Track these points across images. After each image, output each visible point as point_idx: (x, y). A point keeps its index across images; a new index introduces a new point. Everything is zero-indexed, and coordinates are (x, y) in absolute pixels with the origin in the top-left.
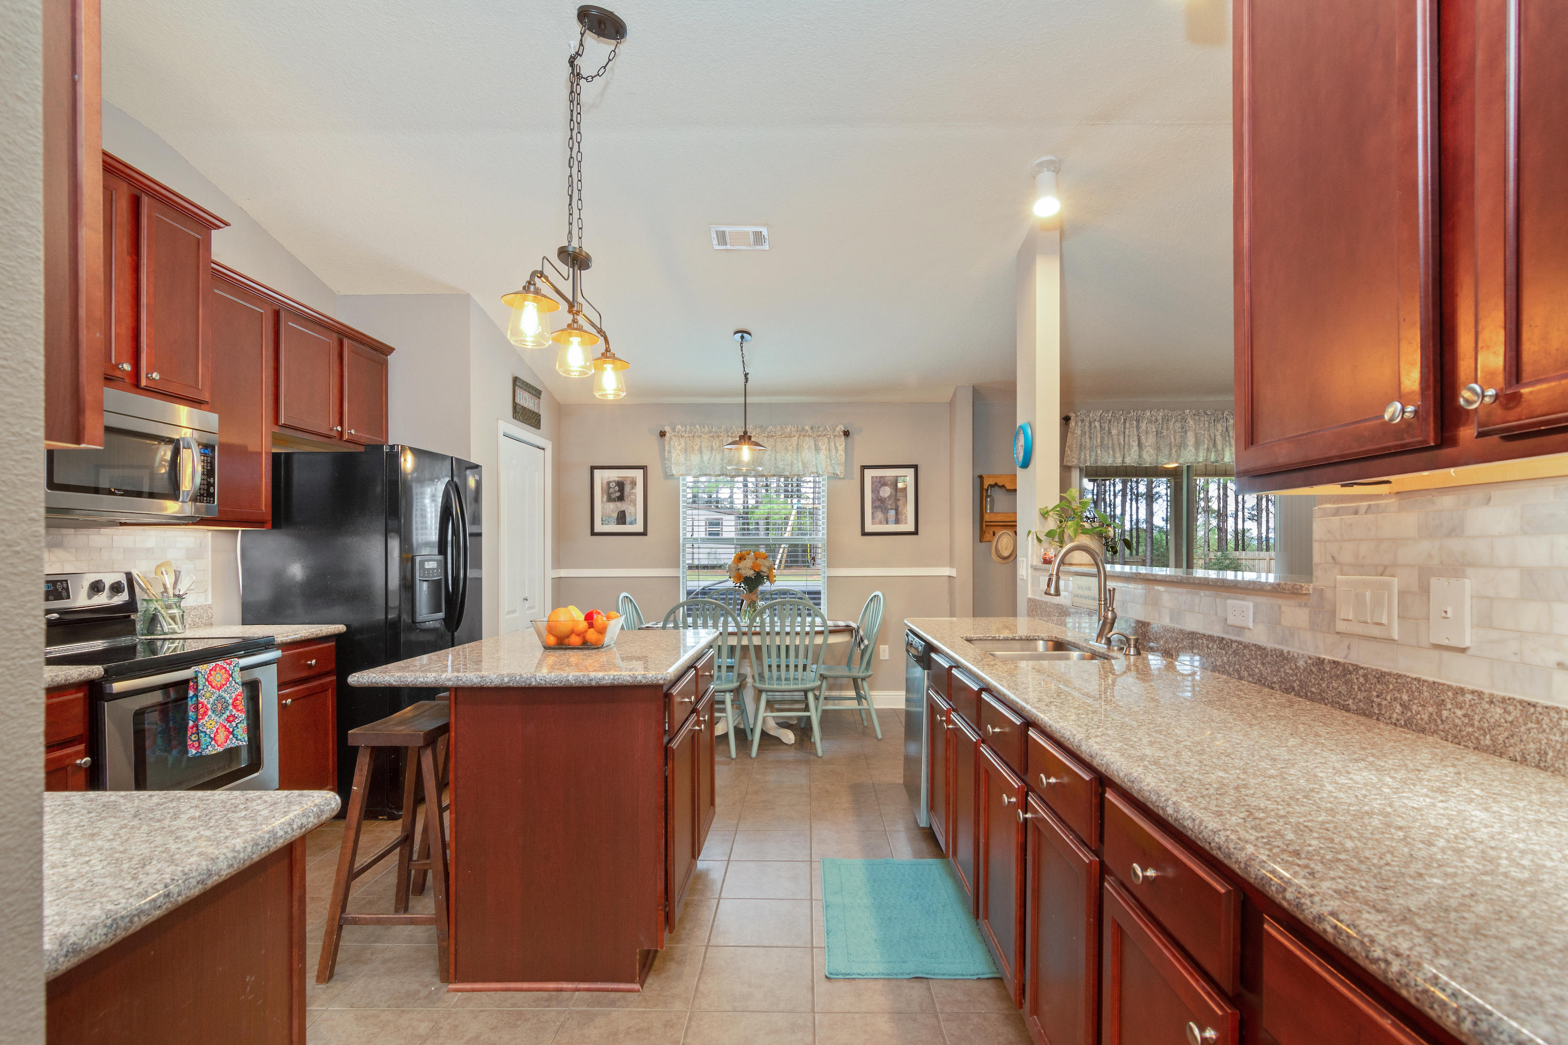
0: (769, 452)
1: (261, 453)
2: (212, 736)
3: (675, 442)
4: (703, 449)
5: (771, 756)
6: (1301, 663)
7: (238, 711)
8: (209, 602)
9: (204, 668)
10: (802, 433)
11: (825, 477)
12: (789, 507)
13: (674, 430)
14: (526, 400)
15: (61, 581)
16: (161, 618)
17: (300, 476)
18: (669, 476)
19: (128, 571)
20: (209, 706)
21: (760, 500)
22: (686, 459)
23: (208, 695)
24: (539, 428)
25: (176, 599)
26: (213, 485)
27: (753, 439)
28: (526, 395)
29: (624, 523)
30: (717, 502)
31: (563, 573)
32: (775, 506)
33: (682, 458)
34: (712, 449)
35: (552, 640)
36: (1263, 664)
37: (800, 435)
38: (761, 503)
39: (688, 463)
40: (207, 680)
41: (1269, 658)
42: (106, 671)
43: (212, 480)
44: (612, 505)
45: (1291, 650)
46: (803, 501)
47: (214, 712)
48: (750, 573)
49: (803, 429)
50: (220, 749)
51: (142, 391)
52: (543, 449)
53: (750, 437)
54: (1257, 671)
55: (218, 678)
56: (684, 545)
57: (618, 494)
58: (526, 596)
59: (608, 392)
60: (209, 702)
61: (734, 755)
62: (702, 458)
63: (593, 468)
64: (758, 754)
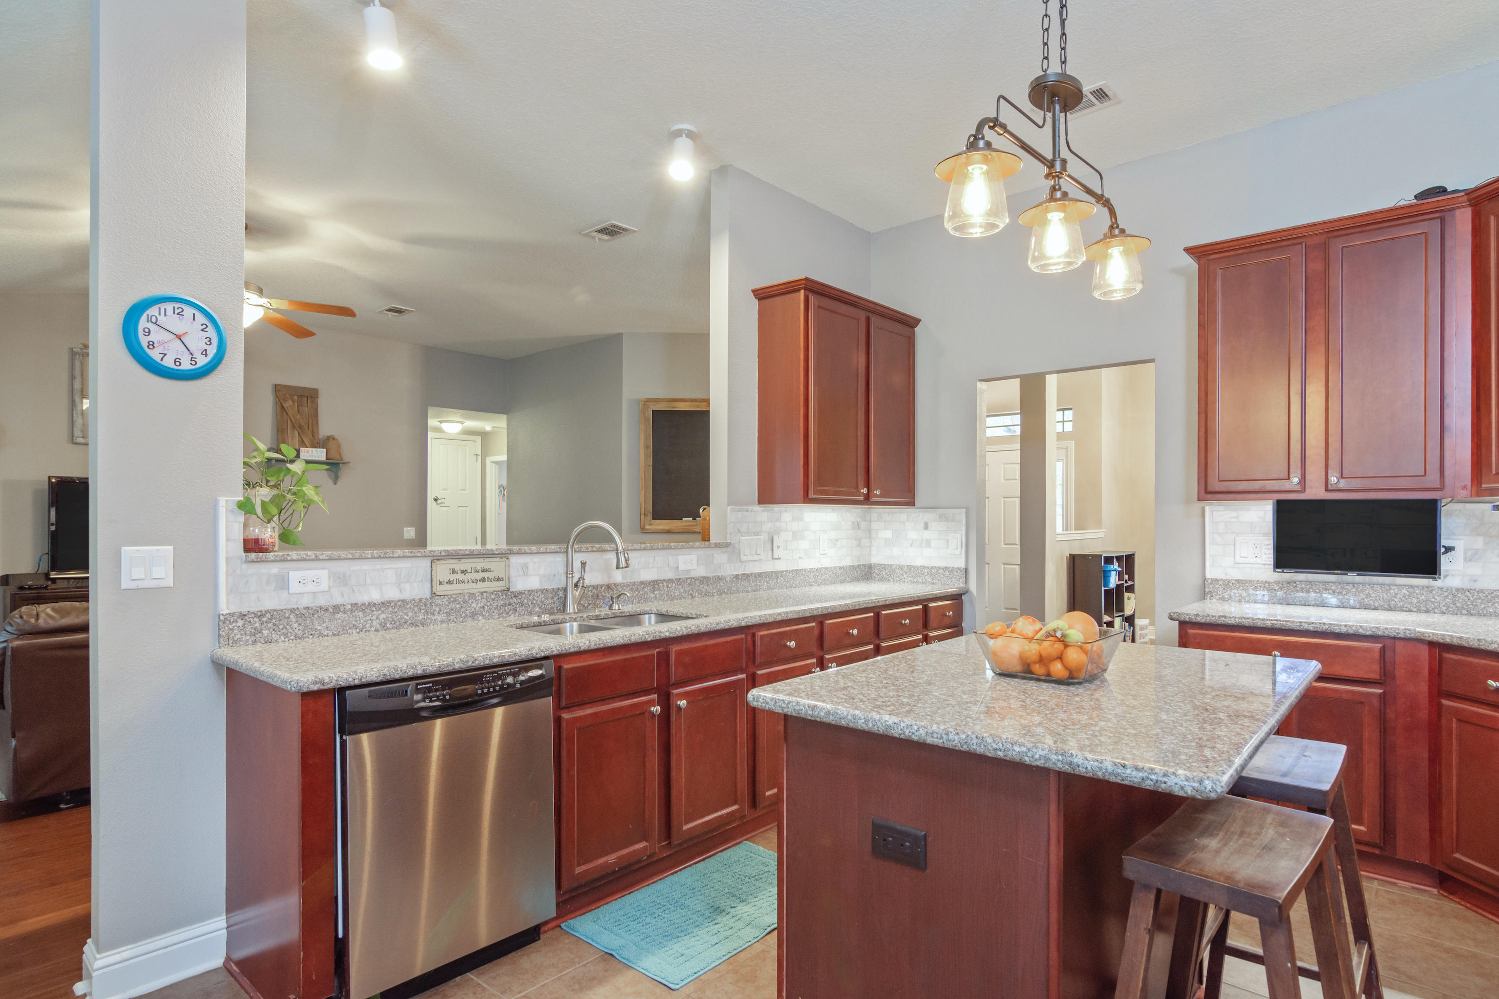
6: (728, 579)
36: (707, 585)
41: (711, 581)
45: (722, 574)
54: (704, 590)
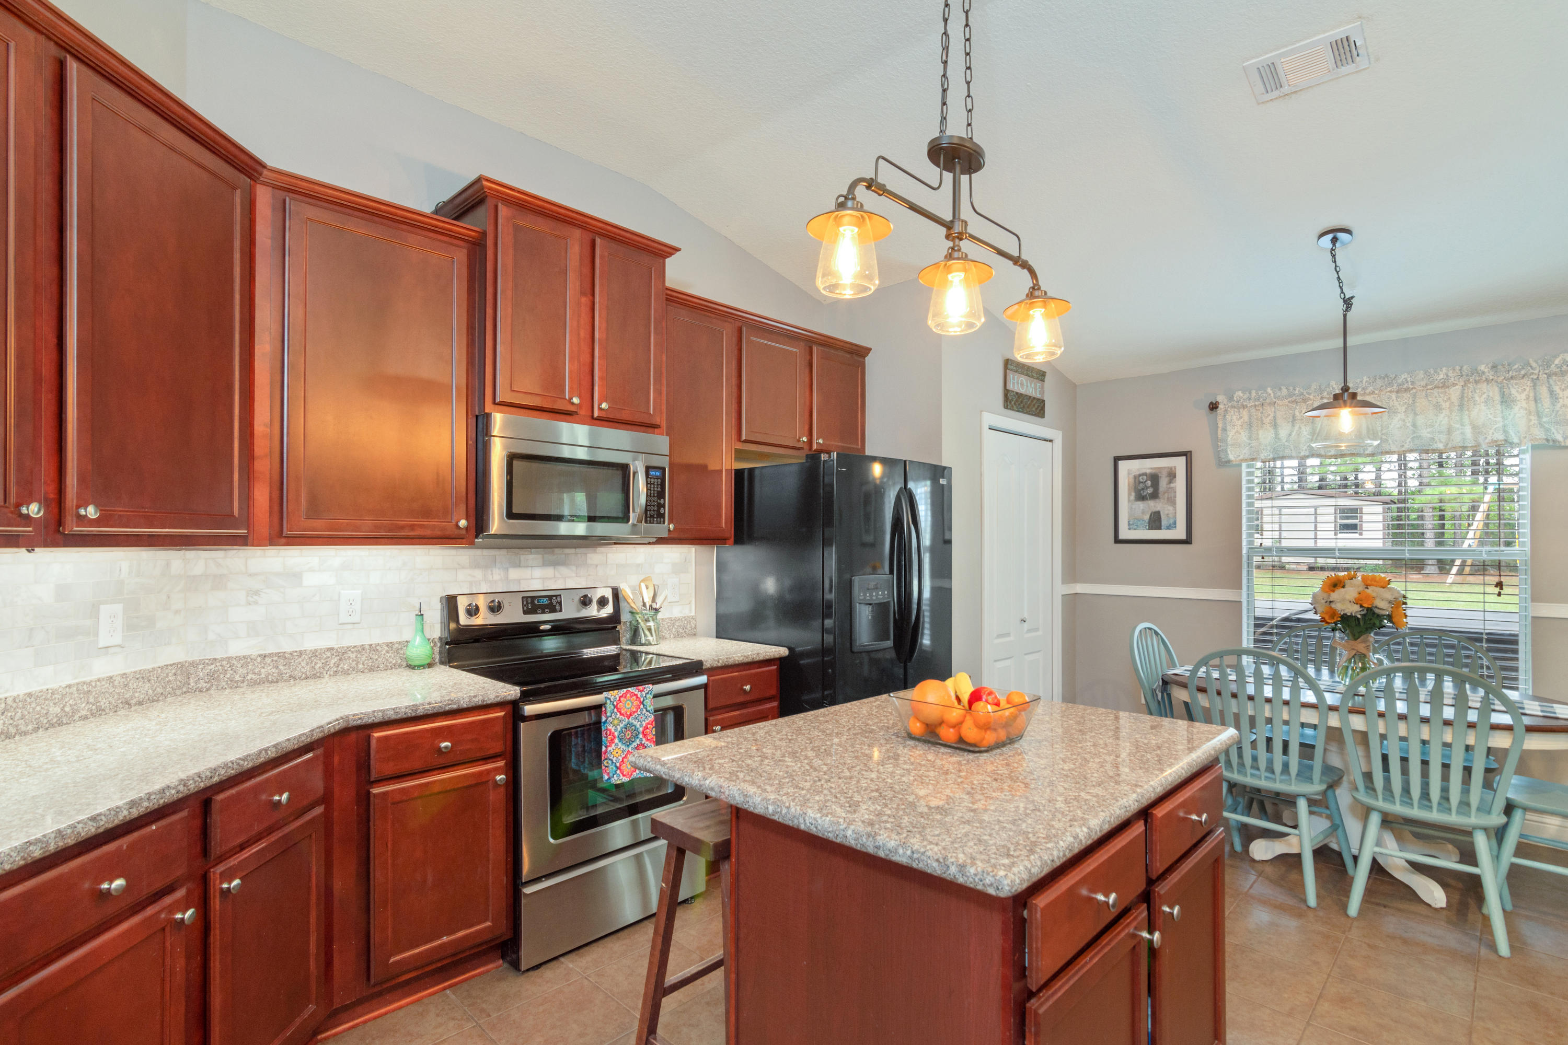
0: (1401, 416)
1: (721, 471)
2: (618, 765)
3: (1233, 416)
4: (1278, 422)
5: (1391, 923)
7: (648, 740)
8: (693, 614)
9: (614, 694)
10: (1473, 377)
11: (1527, 446)
12: (1480, 489)
13: (1231, 399)
14: (1022, 385)
15: (556, 596)
16: (641, 630)
17: (763, 491)
18: (1224, 463)
19: (615, 585)
20: (616, 734)
21: (1425, 480)
22: (1250, 438)
23: (616, 722)
24: (1043, 416)
25: (652, 612)
26: (664, 506)
27: (1359, 398)
28: (1023, 378)
29: (1159, 528)
30: (1357, 486)
31: (1080, 588)
32: (1454, 490)
33: (1244, 437)
34: (1294, 419)
35: (917, 727)
37: (1467, 382)
38: (1429, 485)
39: (1254, 443)
40: (615, 707)
42: (522, 692)
43: (662, 501)
44: (1141, 505)
46: (1506, 479)
47: (620, 740)
48: (1353, 609)
49: (1475, 371)
50: (626, 779)
51: (597, 422)
52: (1051, 441)
53: (1354, 396)
55: (628, 705)
56: (1249, 558)
57: (1150, 491)
58: (1026, 616)
59: (1036, 350)
60: (616, 730)
61: (1312, 901)
62: (1277, 434)
63: (1117, 459)
64: (1361, 911)
